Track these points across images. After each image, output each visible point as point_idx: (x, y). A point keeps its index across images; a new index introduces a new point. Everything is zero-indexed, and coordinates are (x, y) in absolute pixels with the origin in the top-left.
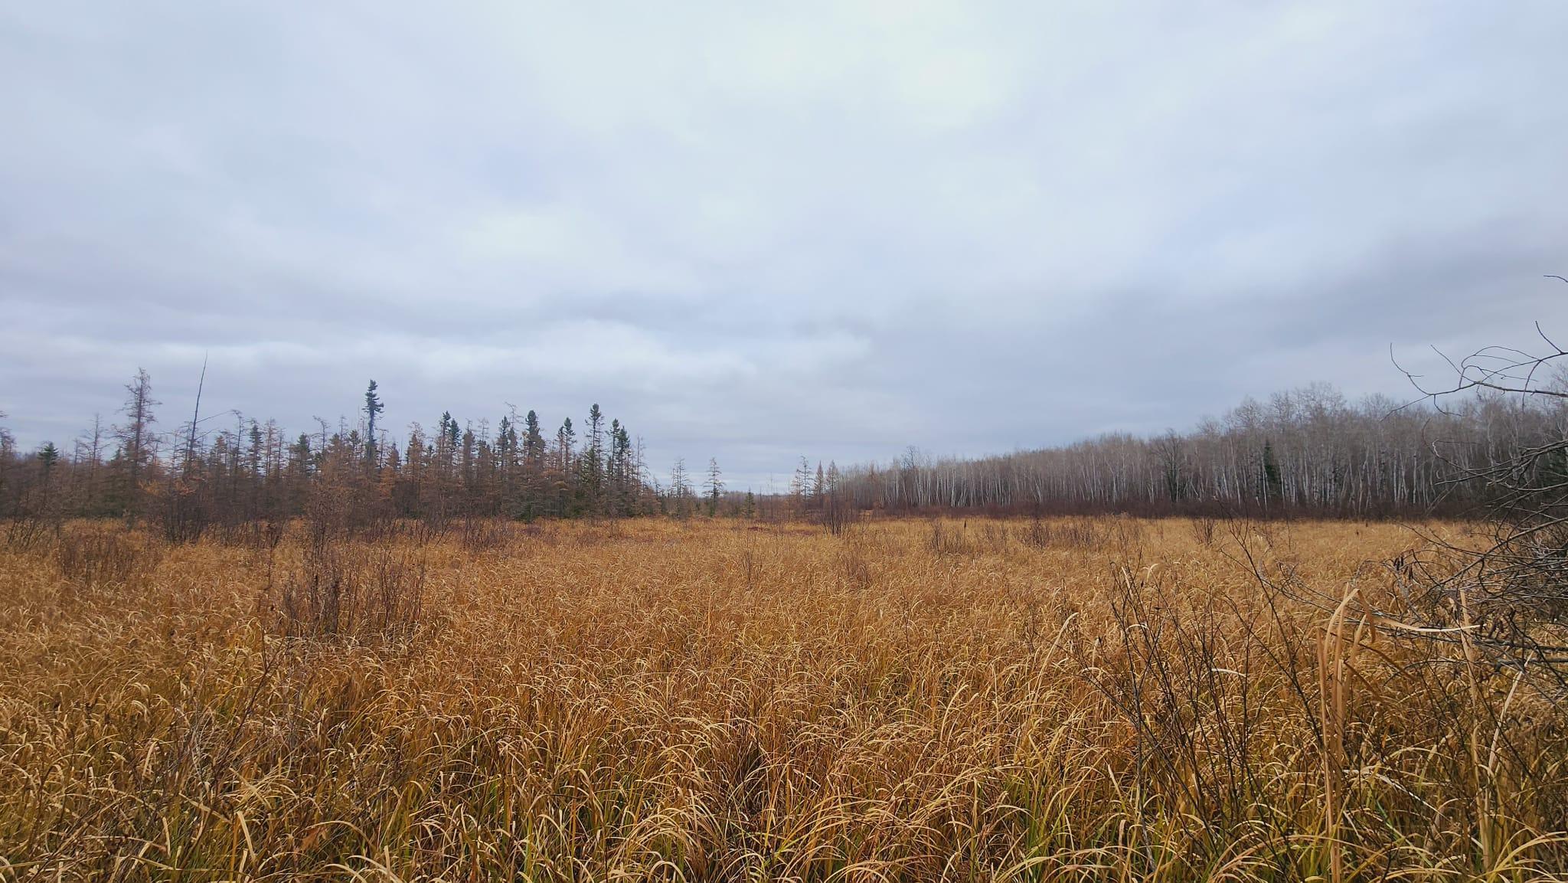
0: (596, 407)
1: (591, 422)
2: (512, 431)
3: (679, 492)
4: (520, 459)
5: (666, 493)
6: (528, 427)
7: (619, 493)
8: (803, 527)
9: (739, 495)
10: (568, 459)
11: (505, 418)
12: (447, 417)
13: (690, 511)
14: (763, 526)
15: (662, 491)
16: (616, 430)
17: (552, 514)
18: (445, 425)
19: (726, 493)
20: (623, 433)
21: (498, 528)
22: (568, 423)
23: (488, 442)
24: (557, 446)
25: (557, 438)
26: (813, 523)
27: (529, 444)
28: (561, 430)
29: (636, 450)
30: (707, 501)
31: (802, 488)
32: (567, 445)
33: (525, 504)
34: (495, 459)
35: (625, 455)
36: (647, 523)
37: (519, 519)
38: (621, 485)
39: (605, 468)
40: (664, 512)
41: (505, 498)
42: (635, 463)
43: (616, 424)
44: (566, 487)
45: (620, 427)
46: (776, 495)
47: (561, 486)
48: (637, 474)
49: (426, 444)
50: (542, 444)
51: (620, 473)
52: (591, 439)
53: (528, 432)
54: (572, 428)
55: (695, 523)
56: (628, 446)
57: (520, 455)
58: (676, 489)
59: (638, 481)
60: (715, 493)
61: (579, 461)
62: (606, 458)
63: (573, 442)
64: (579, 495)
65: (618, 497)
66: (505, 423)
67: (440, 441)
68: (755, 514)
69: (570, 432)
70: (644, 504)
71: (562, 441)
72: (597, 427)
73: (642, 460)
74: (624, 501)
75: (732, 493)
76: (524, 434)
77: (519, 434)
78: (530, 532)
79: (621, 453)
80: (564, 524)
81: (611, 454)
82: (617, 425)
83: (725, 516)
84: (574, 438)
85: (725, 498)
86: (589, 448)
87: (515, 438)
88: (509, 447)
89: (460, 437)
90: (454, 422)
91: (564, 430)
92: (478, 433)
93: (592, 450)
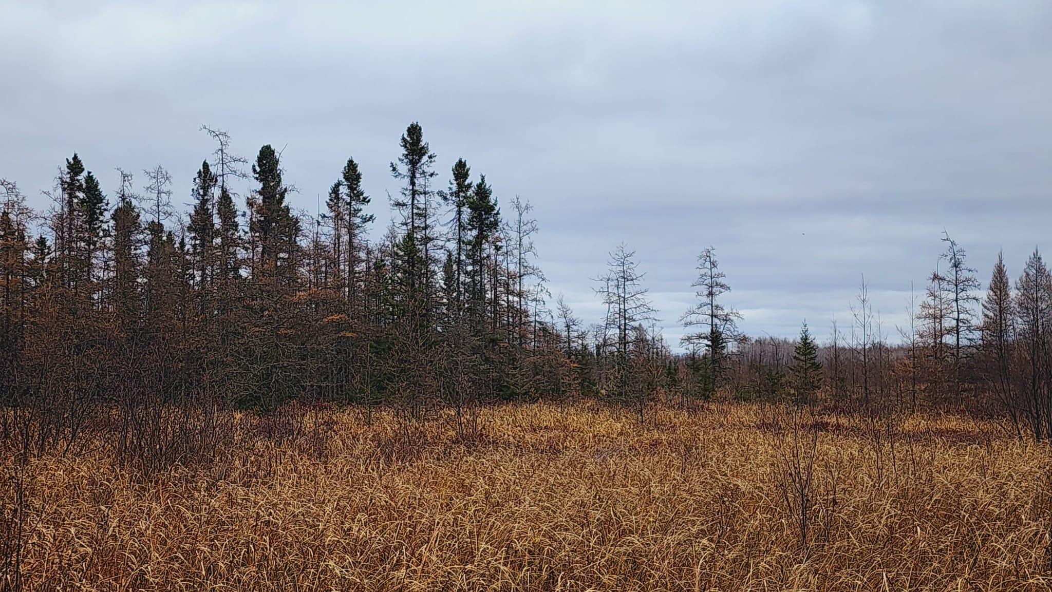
0: (414, 131)
1: (404, 168)
2: (225, 198)
3: (623, 340)
4: (243, 261)
5: (591, 344)
6: (259, 186)
7: (475, 341)
8: (953, 423)
9: (777, 345)
10: (353, 261)
11: (205, 165)
12: (75, 166)
13: (651, 385)
14: (843, 421)
15: (582, 336)
16: (462, 187)
17: (320, 392)
18: (70, 187)
19: (743, 340)
20: (483, 192)
21: (195, 423)
22: (352, 174)
23: (169, 224)
24: (327, 231)
25: (326, 211)
26: (977, 413)
27: (260, 227)
28: (335, 190)
29: (514, 235)
30: (692, 361)
31: (949, 323)
32: (351, 228)
33: (258, 368)
34: (187, 265)
35: (488, 249)
36: (547, 414)
37: (241, 404)
38: (482, 321)
39: (439, 279)
40: (587, 388)
41: (211, 356)
42: (513, 268)
43: (461, 171)
44: (350, 328)
45: (473, 179)
46: (879, 348)
47: (339, 326)
48: (520, 295)
49: (34, 231)
50: (293, 226)
51: (477, 293)
52: (407, 212)
53: (260, 199)
54: (363, 186)
55: (666, 414)
56: (495, 224)
57: (241, 254)
58: (613, 333)
59: (524, 313)
60: (716, 339)
61: (379, 266)
62: (442, 256)
63: (365, 220)
64: (381, 347)
65: (474, 350)
66: (206, 177)
67: (61, 224)
68: (820, 394)
69: (357, 195)
70: (537, 370)
71: (338, 217)
72: (420, 181)
73: (530, 259)
74: (487, 360)
75: (760, 342)
76: (250, 203)
77: (240, 204)
78: (269, 432)
79: (478, 243)
80: (347, 417)
81: (452, 246)
82: (466, 176)
83: (740, 398)
84: (366, 210)
85: (741, 354)
86: (402, 233)
87: (234, 214)
88: (217, 233)
89: (107, 215)
90: (90, 178)
91: (344, 190)
92: (147, 205)
93: (410, 237)
